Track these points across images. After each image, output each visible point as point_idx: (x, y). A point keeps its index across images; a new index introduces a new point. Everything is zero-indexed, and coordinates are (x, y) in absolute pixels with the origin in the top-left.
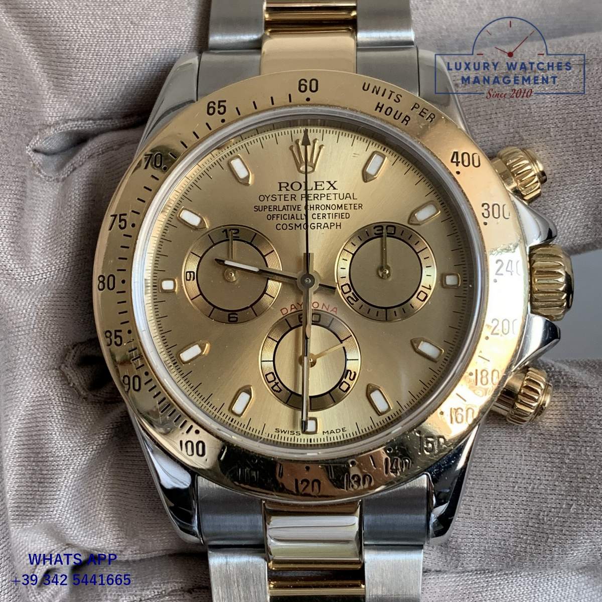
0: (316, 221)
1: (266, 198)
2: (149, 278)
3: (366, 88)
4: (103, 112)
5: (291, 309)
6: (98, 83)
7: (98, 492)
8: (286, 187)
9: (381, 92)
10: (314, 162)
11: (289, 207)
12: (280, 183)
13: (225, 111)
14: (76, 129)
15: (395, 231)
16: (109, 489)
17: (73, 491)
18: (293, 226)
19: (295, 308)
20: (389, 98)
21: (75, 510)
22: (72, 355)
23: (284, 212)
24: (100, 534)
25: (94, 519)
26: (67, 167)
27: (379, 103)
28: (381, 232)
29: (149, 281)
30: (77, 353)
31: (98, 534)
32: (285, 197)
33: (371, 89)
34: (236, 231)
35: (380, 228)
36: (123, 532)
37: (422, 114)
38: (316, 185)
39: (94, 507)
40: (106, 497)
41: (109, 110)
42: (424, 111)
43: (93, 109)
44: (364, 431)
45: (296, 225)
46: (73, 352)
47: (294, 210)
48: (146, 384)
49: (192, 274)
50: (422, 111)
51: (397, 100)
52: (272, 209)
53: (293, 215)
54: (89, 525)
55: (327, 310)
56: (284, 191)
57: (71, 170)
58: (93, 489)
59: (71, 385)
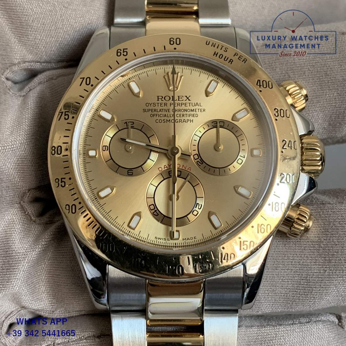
0: (179, 118)
1: (150, 105)
2: (81, 149)
3: (208, 44)
4: (46, 58)
5: (164, 168)
6: (43, 41)
7: (41, 274)
8: (161, 99)
9: (216, 46)
10: (177, 85)
11: (163, 110)
12: (158, 97)
13: (127, 54)
14: (30, 67)
15: (224, 125)
16: (48, 273)
17: (27, 274)
18: (166, 121)
19: (167, 167)
20: (221, 49)
21: (28, 285)
22: (28, 196)
23: (160, 113)
24: (41, 300)
25: (39, 291)
26: (26, 89)
27: (215, 52)
28: (216, 125)
29: (81, 151)
30: (31, 194)
31: (40, 300)
32: (161, 105)
33: (211, 44)
34: (132, 123)
35: (216, 123)
36: (55, 300)
37: (240, 58)
38: (179, 98)
39: (39, 284)
40: (46, 278)
41: (50, 57)
42: (241, 57)
43: (40, 56)
44: (207, 238)
45: (167, 120)
46: (28, 194)
47: (166, 111)
48: (79, 209)
49: (106, 147)
50: (239, 57)
51: (225, 51)
52: (153, 111)
53: (165, 114)
54: (35, 294)
55: (185, 168)
56: (160, 101)
57: (28, 90)
58: (38, 273)
59: (27, 213)
